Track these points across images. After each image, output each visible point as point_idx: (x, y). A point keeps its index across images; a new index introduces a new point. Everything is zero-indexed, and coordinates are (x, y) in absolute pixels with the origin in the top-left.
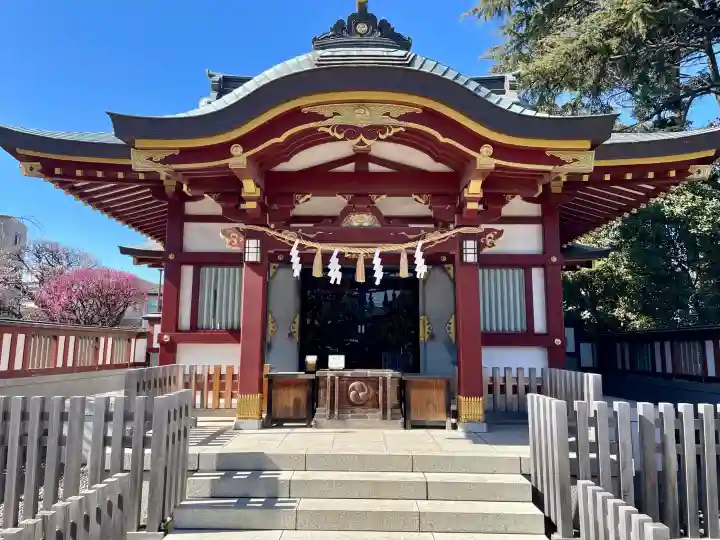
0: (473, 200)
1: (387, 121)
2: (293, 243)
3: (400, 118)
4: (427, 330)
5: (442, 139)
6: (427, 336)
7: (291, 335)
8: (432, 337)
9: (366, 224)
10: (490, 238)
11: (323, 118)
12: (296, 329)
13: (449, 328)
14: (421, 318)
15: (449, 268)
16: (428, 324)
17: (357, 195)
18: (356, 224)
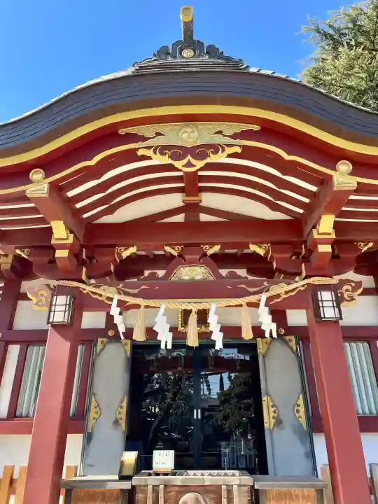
0: (324, 242)
1: (219, 140)
2: (112, 299)
3: (234, 136)
4: (272, 414)
5: (287, 157)
6: (273, 421)
7: (116, 422)
8: (279, 422)
9: (198, 278)
10: (347, 290)
11: (144, 139)
12: (124, 416)
13: (298, 411)
14: (264, 398)
15: (290, 340)
16: (273, 406)
17: (187, 245)
18: (186, 278)
